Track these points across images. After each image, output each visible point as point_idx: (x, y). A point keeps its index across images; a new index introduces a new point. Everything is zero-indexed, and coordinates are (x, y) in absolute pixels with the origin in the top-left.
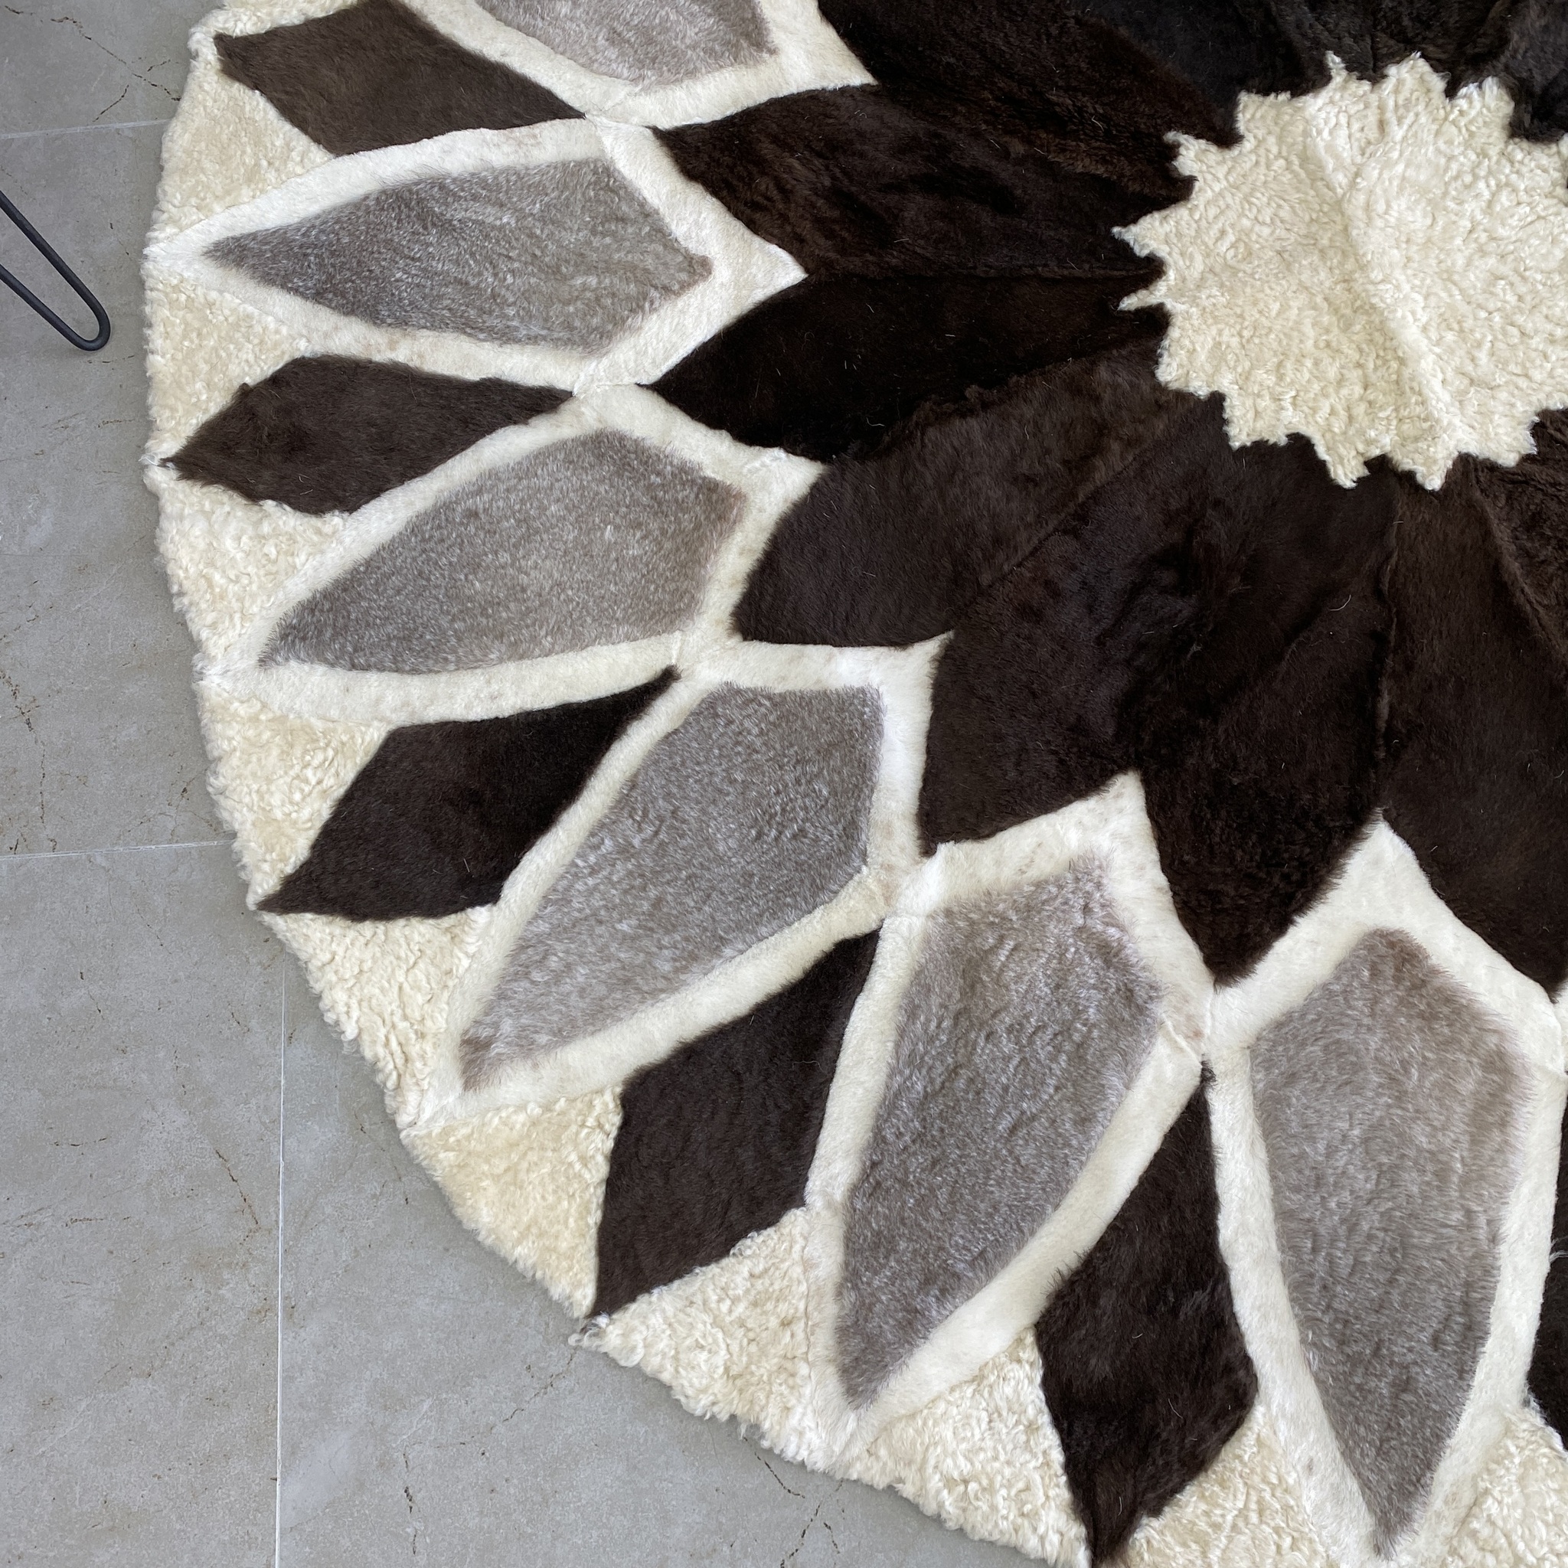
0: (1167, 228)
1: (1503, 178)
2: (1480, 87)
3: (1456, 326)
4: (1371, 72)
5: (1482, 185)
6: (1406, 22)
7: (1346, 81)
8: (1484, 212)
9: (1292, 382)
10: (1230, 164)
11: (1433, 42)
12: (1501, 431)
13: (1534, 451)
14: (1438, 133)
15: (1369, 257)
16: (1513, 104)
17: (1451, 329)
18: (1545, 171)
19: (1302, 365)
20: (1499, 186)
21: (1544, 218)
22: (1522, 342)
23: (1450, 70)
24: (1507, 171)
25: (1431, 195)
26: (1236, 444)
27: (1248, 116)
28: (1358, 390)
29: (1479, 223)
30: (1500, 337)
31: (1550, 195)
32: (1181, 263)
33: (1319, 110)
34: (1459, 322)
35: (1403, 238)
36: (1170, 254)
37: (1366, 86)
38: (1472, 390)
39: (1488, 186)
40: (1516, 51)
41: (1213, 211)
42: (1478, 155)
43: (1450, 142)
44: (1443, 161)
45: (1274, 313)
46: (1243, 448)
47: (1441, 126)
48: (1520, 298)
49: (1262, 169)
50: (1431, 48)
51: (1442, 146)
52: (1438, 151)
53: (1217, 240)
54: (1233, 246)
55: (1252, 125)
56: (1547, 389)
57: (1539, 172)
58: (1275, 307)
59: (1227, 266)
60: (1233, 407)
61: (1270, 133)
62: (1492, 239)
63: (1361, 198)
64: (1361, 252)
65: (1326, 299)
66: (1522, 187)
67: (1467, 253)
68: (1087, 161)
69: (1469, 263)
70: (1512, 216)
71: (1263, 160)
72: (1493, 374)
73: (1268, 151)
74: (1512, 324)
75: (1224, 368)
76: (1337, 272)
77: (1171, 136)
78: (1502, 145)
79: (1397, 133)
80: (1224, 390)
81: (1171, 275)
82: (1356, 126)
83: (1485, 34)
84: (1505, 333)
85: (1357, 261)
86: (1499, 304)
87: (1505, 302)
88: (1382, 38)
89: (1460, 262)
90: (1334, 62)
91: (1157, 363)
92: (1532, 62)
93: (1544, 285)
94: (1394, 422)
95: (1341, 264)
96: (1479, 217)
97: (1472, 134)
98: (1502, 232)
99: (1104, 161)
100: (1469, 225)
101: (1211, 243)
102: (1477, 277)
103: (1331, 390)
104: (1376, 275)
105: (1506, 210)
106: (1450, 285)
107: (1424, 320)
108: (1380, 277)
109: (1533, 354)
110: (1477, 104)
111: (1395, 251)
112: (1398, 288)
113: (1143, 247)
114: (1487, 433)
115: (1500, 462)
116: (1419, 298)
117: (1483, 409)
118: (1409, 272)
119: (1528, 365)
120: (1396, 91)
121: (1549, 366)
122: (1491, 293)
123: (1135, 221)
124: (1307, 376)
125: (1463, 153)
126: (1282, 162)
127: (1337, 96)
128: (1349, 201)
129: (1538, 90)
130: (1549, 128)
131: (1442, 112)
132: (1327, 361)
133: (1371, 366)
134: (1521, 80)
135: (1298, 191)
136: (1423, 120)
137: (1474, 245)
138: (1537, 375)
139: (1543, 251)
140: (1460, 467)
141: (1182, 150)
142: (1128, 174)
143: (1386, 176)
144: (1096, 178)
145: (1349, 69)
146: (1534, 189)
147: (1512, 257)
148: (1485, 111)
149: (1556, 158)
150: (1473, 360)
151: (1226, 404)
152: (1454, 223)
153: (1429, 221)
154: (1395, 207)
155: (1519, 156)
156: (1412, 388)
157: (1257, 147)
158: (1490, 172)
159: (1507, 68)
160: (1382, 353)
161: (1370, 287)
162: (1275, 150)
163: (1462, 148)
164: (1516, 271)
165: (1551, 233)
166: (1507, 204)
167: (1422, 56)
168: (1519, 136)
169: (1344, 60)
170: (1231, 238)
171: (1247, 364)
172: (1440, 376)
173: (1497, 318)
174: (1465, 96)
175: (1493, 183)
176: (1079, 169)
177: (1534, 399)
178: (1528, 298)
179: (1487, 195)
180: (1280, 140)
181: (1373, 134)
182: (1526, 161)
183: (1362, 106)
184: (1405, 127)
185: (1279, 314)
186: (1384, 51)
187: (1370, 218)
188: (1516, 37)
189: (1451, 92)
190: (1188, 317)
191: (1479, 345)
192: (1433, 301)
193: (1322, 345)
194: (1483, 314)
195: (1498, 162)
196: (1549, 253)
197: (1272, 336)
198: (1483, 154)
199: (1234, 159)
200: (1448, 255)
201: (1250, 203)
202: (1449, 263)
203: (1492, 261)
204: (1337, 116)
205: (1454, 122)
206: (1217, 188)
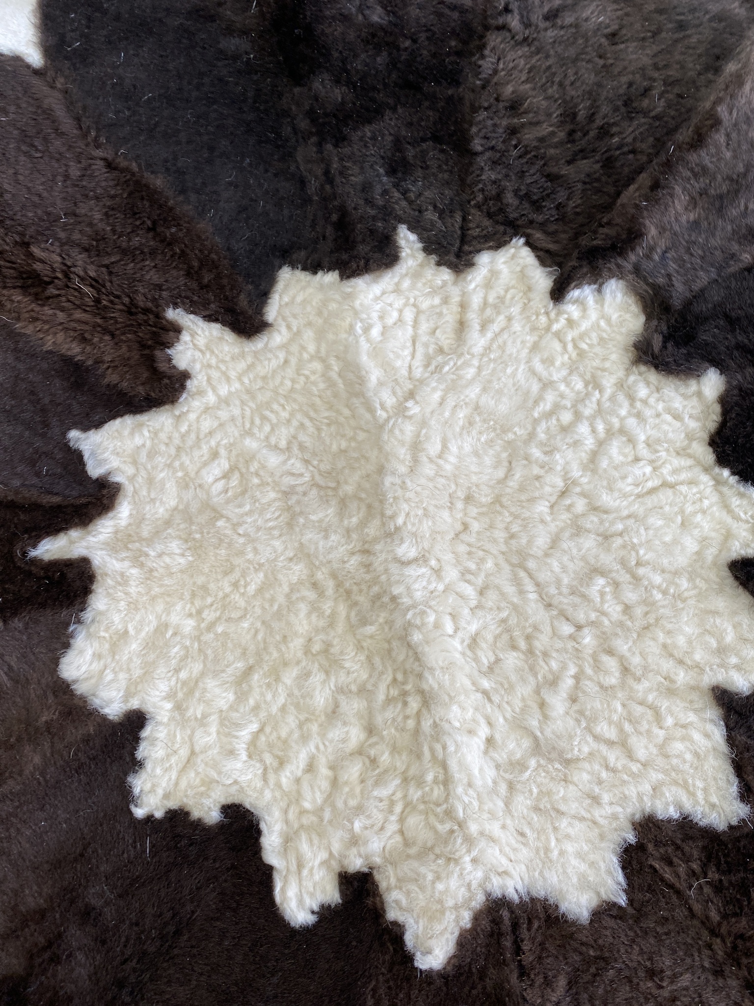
0: (138, 440)
1: (616, 422)
2: (599, 291)
3: (522, 644)
4: (452, 258)
5: (583, 429)
6: (510, 198)
7: (421, 265)
8: (585, 468)
9: (256, 708)
10: (250, 360)
11: (542, 226)
12: (570, 848)
13: (622, 900)
14: (535, 347)
15: (400, 521)
16: (642, 319)
17: (514, 647)
18: (677, 417)
19: (278, 679)
20: (609, 432)
21: (672, 486)
22: (623, 685)
23: (560, 265)
24: (623, 412)
25: (510, 436)
26: (139, 812)
27: (286, 299)
28: (355, 735)
29: (575, 483)
30: (589, 671)
31: (681, 452)
32: (144, 493)
33: (377, 299)
34: (528, 638)
35: (461, 494)
36: (132, 479)
37: (446, 274)
38: (533, 763)
39: (594, 431)
40: (652, 249)
41: (207, 424)
42: (586, 384)
43: (548, 362)
44: (535, 387)
45: (252, 589)
46: (149, 819)
47: (541, 337)
48: (627, 609)
49: (290, 372)
50: (538, 235)
51: (539, 367)
52: (533, 372)
53: (205, 464)
54: (226, 476)
55: (287, 312)
56: (655, 776)
57: (669, 418)
58: (256, 580)
59: (207, 506)
60: (153, 741)
61: (309, 324)
62: (595, 509)
63: (409, 429)
64: (389, 513)
65: (334, 575)
66: (642, 437)
67: (553, 527)
68: (61, 337)
69: (555, 542)
70: (624, 478)
71: (293, 361)
72: (571, 737)
73: (303, 348)
74: (610, 652)
75: (161, 670)
76: (354, 536)
77: (173, 314)
78: (621, 374)
79: (477, 341)
80: (148, 708)
81: (124, 511)
82: (424, 327)
83: (609, 223)
84: (597, 666)
85: (383, 524)
86: (593, 616)
87: (603, 613)
88: (476, 217)
89: (542, 541)
90: (408, 241)
91: (67, 646)
92: (672, 266)
93: (665, 593)
94: (398, 809)
95: (363, 524)
96: (576, 473)
97: (581, 354)
98: (606, 499)
99: (83, 340)
100: (560, 483)
101: (192, 469)
102: (564, 569)
103: (315, 728)
104: (407, 550)
105: (616, 468)
106: (522, 574)
107: (473, 628)
108: (412, 553)
109: (639, 710)
110: (593, 315)
111: (446, 514)
112: (438, 572)
113: (101, 463)
114: (547, 850)
115: (564, 907)
116: (469, 591)
117: (544, 804)
118: (462, 549)
119: (627, 727)
120: (488, 285)
121: (661, 733)
122: (584, 596)
123: (98, 425)
124: (281, 700)
125: (566, 381)
126: (317, 366)
127: (406, 284)
128: (391, 431)
129: (677, 303)
130: (689, 357)
131: (543, 319)
132: (317, 678)
133: (381, 697)
134: (655, 287)
135: (331, 408)
136: (517, 326)
137: (565, 516)
138: (642, 749)
139: (668, 539)
140: (485, 923)
141: (185, 337)
142: (108, 358)
143: (451, 402)
144: (67, 360)
145: (427, 250)
146: (658, 441)
147: (619, 541)
148: (602, 323)
149: (694, 401)
150: (542, 705)
151: (145, 733)
152: (538, 478)
153: (501, 473)
154: (454, 449)
155: (642, 391)
156: (432, 751)
157: (292, 340)
158: (600, 411)
159: (637, 270)
160: (400, 677)
161: (394, 568)
162: (312, 348)
163: (564, 372)
164: (623, 563)
165: (682, 511)
166: (618, 458)
167: (528, 244)
168: (646, 363)
169: (421, 239)
170: (223, 464)
171: (197, 667)
172: (484, 731)
173: (588, 639)
174: (576, 301)
175: (601, 427)
176: (48, 346)
177: (632, 791)
178: (639, 611)
179: (589, 443)
180: (320, 335)
181: (446, 338)
182: (652, 401)
183: (437, 301)
184: (489, 335)
185: (260, 591)
186: (476, 232)
187: (416, 460)
188: (653, 231)
189: (558, 293)
190: (124, 580)
191: (553, 682)
192: (492, 597)
193: (316, 647)
194: (567, 629)
195: (612, 398)
196: (675, 541)
197: (246, 625)
198: (594, 383)
199: (256, 354)
200: (525, 527)
201: (264, 418)
202: (524, 541)
203: (589, 543)
204: (401, 311)
205: (558, 335)
206: (224, 390)
